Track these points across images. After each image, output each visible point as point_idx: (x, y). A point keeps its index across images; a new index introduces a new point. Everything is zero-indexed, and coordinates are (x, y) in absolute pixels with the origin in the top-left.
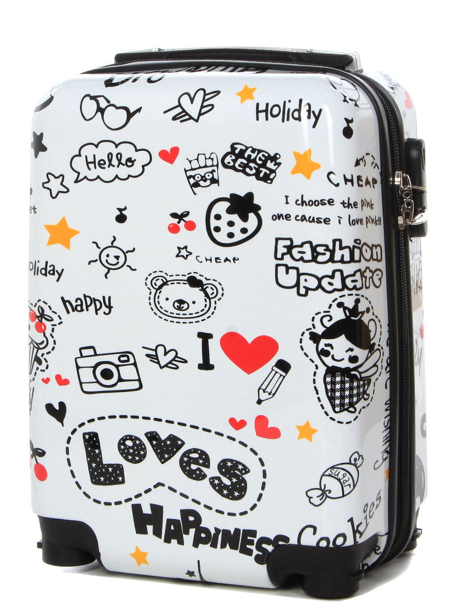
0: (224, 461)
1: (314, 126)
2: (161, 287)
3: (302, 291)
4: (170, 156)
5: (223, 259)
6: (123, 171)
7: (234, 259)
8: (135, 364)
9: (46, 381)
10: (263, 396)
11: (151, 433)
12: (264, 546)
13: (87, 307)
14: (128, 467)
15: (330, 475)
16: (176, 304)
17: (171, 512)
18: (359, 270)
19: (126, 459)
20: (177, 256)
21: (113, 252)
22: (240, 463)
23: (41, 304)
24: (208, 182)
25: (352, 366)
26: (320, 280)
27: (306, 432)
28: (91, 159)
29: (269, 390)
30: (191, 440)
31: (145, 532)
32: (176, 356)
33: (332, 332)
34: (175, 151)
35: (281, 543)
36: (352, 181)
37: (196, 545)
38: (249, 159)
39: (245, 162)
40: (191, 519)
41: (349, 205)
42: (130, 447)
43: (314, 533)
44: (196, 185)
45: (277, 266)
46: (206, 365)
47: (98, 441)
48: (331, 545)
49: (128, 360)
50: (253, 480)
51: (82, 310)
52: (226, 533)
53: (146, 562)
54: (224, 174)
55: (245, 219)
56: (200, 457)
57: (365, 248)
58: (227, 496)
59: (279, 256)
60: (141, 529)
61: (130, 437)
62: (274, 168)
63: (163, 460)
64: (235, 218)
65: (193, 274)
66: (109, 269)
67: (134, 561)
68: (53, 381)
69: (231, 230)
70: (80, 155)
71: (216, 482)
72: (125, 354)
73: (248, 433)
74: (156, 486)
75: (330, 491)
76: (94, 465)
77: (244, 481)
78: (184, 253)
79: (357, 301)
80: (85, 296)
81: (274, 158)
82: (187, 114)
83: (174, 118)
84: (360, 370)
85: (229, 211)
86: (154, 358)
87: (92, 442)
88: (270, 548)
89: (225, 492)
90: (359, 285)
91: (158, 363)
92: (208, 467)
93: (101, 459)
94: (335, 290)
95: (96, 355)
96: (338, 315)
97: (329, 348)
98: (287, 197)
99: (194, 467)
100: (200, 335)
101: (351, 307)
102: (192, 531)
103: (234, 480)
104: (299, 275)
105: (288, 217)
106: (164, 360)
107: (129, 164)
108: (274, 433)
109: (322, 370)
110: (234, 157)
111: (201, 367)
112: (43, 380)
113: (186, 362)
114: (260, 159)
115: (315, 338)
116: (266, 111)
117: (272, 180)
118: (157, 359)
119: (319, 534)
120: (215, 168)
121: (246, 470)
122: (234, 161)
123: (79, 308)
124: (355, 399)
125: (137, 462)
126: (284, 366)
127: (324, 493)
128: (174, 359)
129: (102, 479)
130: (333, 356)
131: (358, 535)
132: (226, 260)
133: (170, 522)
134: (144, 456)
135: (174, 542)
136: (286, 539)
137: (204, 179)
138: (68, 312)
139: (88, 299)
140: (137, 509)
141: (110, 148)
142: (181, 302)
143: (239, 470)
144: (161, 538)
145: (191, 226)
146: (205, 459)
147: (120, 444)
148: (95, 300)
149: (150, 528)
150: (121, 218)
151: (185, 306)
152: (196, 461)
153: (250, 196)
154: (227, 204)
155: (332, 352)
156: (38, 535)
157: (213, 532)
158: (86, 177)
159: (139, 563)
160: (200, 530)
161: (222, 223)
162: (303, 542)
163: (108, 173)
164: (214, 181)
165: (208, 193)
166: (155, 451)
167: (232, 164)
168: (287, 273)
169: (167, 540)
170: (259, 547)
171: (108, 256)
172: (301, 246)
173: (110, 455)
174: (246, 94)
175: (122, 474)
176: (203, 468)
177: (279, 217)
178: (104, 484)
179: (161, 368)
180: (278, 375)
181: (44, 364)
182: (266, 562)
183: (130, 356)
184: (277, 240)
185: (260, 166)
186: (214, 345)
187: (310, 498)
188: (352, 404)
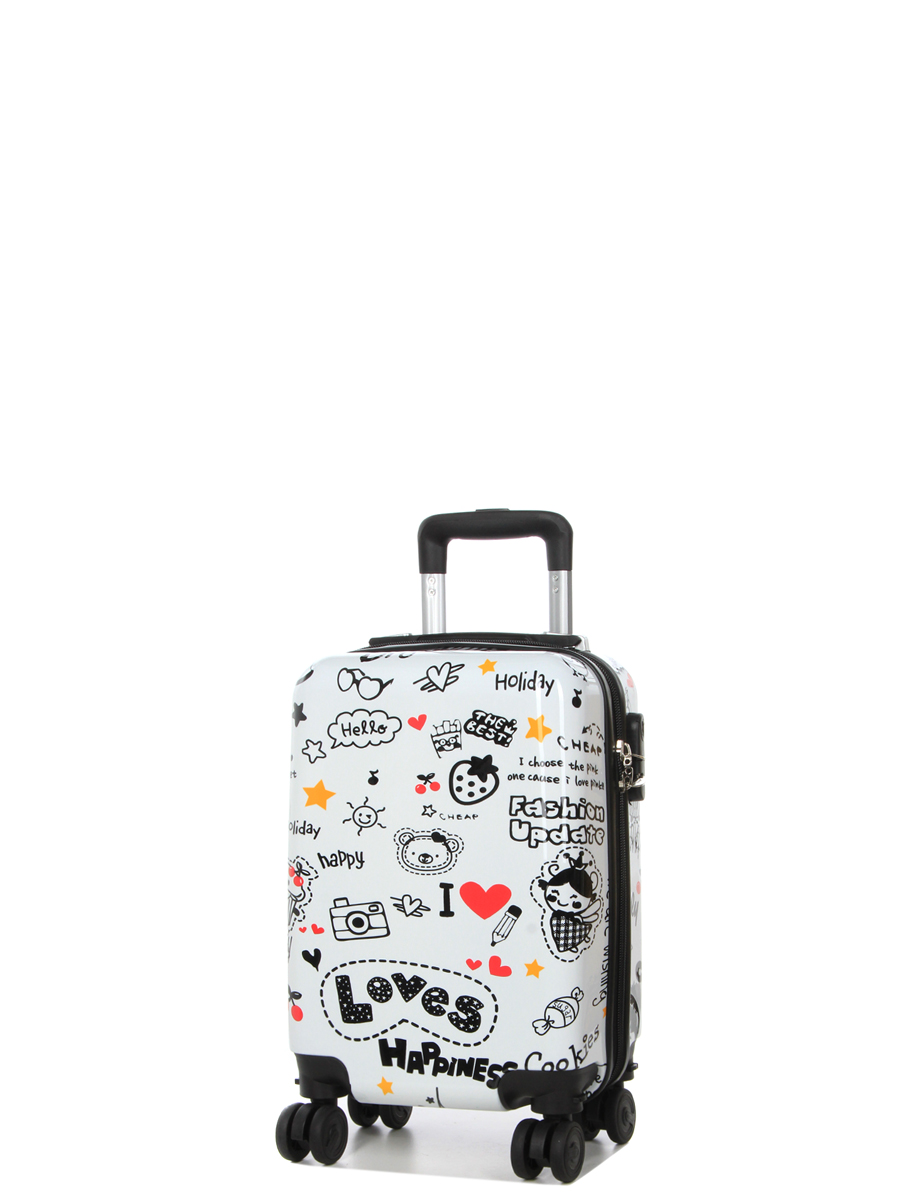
0: (461, 998)
1: (547, 695)
2: (408, 843)
3: (533, 843)
4: (418, 723)
5: (463, 816)
6: (376, 738)
7: (474, 816)
8: (383, 913)
9: (303, 930)
10: (497, 938)
11: (397, 975)
12: (495, 1072)
13: (341, 862)
14: (375, 1006)
15: (554, 1007)
16: (422, 858)
17: (414, 1045)
18: (584, 826)
19: (374, 998)
20: (423, 814)
21: (366, 811)
22: (476, 1000)
23: (299, 860)
24: (452, 746)
25: (575, 911)
26: (549, 833)
27: (534, 969)
28: (346, 727)
29: (501, 933)
30: (432, 980)
31: (390, 1064)
32: (421, 905)
33: (558, 880)
34: (423, 718)
35: (510, 1069)
36: (579, 746)
37: (435, 1073)
38: (489, 725)
39: (485, 727)
40: (431, 1050)
41: (576, 767)
42: (378, 988)
43: (540, 1059)
44: (441, 749)
45: (512, 821)
46: (447, 912)
47: (349, 983)
48: (555, 1069)
49: (377, 910)
50: (486, 1014)
51: (337, 865)
52: (462, 1062)
53: (391, 1092)
54: (466, 739)
55: (484, 779)
56: (440, 995)
57: (589, 807)
58: (463, 1029)
59: (513, 812)
60: (387, 1062)
61: (378, 979)
62: (510, 733)
63: (407, 998)
64: (475, 778)
65: (437, 831)
66: (362, 827)
67: (380, 1090)
68: (310, 930)
69: (471, 789)
70: (336, 723)
71: (454, 1017)
72: (375, 904)
73: (484, 972)
74: (400, 1023)
75: (553, 1022)
76: (345, 1005)
77: (478, 1015)
78: (429, 811)
79: (581, 854)
80: (339, 852)
81: (511, 724)
82: (434, 684)
83: (423, 689)
84: (583, 915)
85: (471, 772)
86: (401, 907)
87: (344, 985)
88: (500, 1074)
89: (462, 1026)
90: (583, 839)
91: (405, 911)
92: (447, 1003)
93: (352, 999)
94: (561, 842)
95: (348, 905)
96: (564, 865)
97: (555, 894)
98: (521, 759)
99: (434, 1004)
100: (442, 885)
101: (576, 859)
102: (432, 1061)
103: (470, 1015)
104: (530, 829)
105: (522, 777)
106: (409, 909)
107: (381, 731)
108: (506, 972)
109: (549, 913)
110: (475, 724)
111: (442, 914)
112: (300, 929)
113: (429, 910)
114: (499, 725)
115: (543, 885)
116: (505, 681)
117: (508, 744)
118: (404, 908)
119: (545, 1059)
120: (458, 734)
121: (480, 1005)
122: (476, 727)
123: (334, 863)
124: (577, 941)
125: (384, 1001)
126: (515, 911)
127: (548, 1023)
128: (418, 908)
129: (353, 1018)
130: (559, 902)
131: (578, 1061)
132: (467, 817)
133: (413, 1054)
134: (391, 995)
135: (416, 1071)
136: (514, 1065)
137: (448, 743)
138: (324, 867)
139: (342, 855)
140: (383, 1043)
141: (364, 716)
142: (426, 856)
143: (474, 1005)
144: (403, 1068)
145: (436, 787)
146: (444, 996)
147: (369, 985)
148: (348, 856)
149: (395, 1060)
150: (373, 781)
151: (429, 859)
152: (436, 999)
153: (489, 758)
154: (469, 766)
155: (558, 898)
156: (295, 1072)
157: (450, 1061)
158: (341, 743)
159: (385, 1093)
160: (439, 1060)
161: (464, 784)
162: (530, 1068)
163: (362, 739)
164: (457, 745)
165: (451, 757)
166: (401, 991)
167: (473, 729)
168: (520, 827)
169: (410, 1071)
170: (490, 1074)
171: (360, 815)
172: (533, 802)
173: (360, 996)
174: (488, 666)
175: (370, 1013)
176: (442, 1005)
177: (514, 777)
178: (354, 1022)
179: (407, 916)
180: (510, 919)
181: (302, 915)
182: (497, 1086)
183: (380, 906)
184: (512, 797)
185: (498, 731)
186: (454, 894)
187: (536, 1028)
188: (574, 945)
